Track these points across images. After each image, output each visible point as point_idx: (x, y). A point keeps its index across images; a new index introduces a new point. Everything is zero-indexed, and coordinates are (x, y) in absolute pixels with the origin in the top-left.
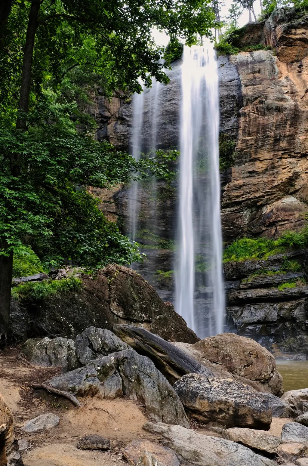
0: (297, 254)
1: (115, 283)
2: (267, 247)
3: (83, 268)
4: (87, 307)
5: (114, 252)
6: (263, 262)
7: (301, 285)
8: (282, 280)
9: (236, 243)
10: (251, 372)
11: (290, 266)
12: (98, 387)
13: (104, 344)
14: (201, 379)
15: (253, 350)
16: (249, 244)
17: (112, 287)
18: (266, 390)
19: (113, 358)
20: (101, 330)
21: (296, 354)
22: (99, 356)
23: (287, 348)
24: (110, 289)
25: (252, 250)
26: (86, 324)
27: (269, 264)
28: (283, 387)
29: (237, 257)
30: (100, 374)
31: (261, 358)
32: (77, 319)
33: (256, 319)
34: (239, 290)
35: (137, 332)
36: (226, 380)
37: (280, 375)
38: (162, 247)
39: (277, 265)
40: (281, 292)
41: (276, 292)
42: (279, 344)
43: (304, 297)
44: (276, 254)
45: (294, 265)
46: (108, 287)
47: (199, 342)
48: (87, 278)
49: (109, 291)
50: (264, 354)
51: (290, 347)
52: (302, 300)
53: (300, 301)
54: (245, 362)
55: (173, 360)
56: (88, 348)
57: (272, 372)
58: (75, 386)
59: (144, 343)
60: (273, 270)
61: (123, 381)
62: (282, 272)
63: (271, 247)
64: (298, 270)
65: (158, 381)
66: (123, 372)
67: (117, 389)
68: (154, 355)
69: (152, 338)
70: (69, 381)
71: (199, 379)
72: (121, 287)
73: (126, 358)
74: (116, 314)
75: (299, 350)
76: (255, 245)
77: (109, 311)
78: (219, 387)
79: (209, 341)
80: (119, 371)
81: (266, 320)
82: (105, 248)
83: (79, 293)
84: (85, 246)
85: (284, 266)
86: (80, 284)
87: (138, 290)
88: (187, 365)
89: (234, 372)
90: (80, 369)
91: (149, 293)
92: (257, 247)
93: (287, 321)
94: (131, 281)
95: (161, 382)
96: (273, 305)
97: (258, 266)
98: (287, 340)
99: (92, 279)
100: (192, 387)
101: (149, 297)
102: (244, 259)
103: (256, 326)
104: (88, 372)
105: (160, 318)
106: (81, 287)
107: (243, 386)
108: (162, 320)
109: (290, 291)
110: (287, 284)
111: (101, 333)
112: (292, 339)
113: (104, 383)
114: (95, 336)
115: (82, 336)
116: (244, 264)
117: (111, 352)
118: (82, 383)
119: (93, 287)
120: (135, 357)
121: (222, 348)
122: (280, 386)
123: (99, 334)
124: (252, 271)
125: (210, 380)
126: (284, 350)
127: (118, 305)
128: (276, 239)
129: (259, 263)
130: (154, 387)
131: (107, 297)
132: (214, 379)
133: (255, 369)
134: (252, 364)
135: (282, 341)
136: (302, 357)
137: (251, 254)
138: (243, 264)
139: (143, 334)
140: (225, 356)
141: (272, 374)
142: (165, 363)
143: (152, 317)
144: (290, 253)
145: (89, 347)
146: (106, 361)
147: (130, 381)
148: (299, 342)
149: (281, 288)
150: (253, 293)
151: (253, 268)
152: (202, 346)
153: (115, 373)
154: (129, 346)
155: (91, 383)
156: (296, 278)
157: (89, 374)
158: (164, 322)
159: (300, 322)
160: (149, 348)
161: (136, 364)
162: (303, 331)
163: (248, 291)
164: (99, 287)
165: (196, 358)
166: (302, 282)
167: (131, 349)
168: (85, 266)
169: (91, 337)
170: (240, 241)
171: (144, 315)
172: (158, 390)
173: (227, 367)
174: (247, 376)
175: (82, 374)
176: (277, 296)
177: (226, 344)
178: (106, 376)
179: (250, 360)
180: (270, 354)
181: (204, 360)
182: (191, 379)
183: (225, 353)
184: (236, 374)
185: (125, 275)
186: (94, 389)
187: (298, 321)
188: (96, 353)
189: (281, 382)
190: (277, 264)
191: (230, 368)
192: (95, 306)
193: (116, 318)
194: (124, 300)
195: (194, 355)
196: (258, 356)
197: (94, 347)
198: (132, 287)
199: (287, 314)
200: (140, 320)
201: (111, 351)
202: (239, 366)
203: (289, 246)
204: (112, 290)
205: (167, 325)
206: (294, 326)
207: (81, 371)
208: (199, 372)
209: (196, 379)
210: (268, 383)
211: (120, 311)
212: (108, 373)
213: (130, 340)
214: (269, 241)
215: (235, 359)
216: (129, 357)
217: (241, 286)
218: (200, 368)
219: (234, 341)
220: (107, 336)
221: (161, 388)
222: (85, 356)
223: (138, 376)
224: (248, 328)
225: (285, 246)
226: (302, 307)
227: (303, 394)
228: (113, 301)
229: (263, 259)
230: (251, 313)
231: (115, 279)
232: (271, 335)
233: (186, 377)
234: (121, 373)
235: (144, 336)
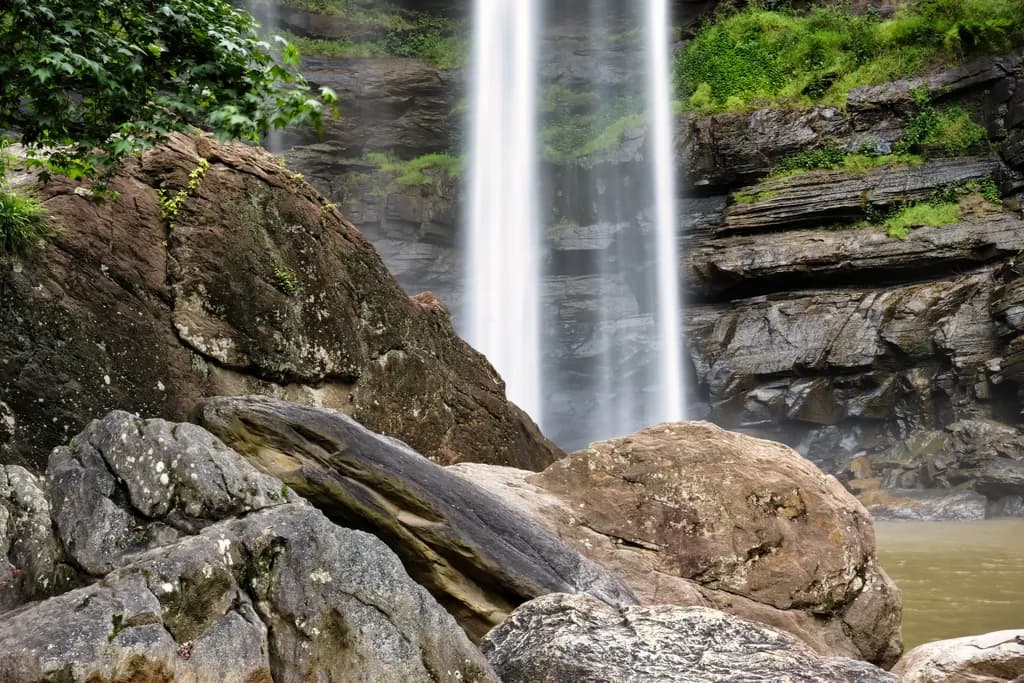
0: (973, 79)
1: (192, 213)
2: (845, 48)
3: (46, 148)
4: (72, 323)
5: (193, 80)
6: (828, 113)
7: (980, 211)
8: (904, 192)
9: (714, 30)
10: (774, 574)
11: (939, 134)
12: (169, 665)
13: (181, 484)
14: (595, 614)
15: (789, 488)
16: (772, 38)
17: (180, 230)
18: (834, 644)
19: (224, 544)
20: (166, 425)
21: (944, 496)
22: (161, 535)
23: (910, 474)
24: (173, 243)
25: (780, 62)
26: (69, 395)
27: (852, 124)
28: (899, 629)
29: (718, 94)
30: (173, 613)
31: (819, 521)
32: (29, 374)
33: (786, 358)
34: (720, 235)
35: (311, 428)
36: (697, 614)
37: (891, 584)
38: (391, 50)
39: (887, 129)
40: (897, 245)
41: (877, 245)
42: (880, 459)
43: (989, 262)
44: (881, 82)
45: (954, 126)
46: (160, 233)
47: (565, 463)
48: (65, 193)
49: (169, 248)
50: (830, 502)
51: (925, 468)
52: (982, 277)
53: (974, 279)
54: (754, 537)
55: (466, 541)
56: (109, 506)
57: (861, 572)
58: (69, 667)
59: (342, 472)
60: (869, 152)
61: (270, 634)
62: (905, 158)
63: (862, 51)
64: (973, 150)
65: (422, 631)
66: (268, 599)
67: (252, 669)
68: (387, 521)
69: (377, 454)
70: (40, 644)
71: (586, 616)
72: (218, 231)
73: (282, 541)
74: (203, 348)
75: (957, 481)
76: (796, 40)
77: (170, 337)
78: (667, 646)
79: (607, 458)
80: (254, 597)
81: (831, 359)
82: (148, 59)
83: (33, 261)
84: (57, 48)
85: (912, 133)
86: (34, 219)
87: (297, 246)
88: (525, 558)
89: (706, 577)
90: (82, 593)
91: (342, 257)
92: (803, 47)
93: (913, 365)
94: (264, 204)
95: (436, 637)
96: (859, 300)
97: (806, 135)
98: (911, 441)
99: (85, 197)
100: (560, 649)
101: (342, 274)
102: (747, 100)
103: (786, 388)
104: (120, 607)
105: (393, 363)
106: (39, 232)
107: (764, 639)
108: (401, 374)
109: (933, 237)
110: (925, 208)
111: (165, 438)
112: (934, 434)
113: (191, 647)
114: (140, 451)
115: (76, 455)
116: (747, 124)
117: (215, 520)
118: (99, 652)
119: (96, 234)
120: (320, 537)
121: (661, 482)
122: (889, 626)
123: (157, 443)
124: (781, 155)
125: (631, 617)
126: (899, 479)
127: (211, 313)
128: (886, 15)
129: (810, 122)
130: (405, 656)
131: (161, 276)
132: (647, 614)
133: (791, 564)
134: (779, 545)
135: (888, 447)
136: (971, 505)
137: (776, 82)
138: (741, 125)
139: (338, 435)
140: (669, 516)
141: (858, 582)
142: (431, 554)
143: (359, 361)
144: (944, 76)
145: (114, 498)
146: (199, 557)
147: (302, 635)
148: (961, 447)
149: (897, 225)
150: (781, 251)
151: (784, 141)
152: (575, 479)
153: (237, 605)
154: (289, 489)
155: (140, 648)
156: (962, 183)
157: (127, 614)
158: (408, 381)
159: (970, 368)
160: (363, 496)
161: (327, 567)
162: (980, 401)
163: (759, 239)
164: (120, 232)
165: (552, 525)
166: (987, 199)
167: (301, 503)
168: (57, 136)
169: (121, 458)
170: (733, 20)
171: (323, 351)
172: (422, 668)
173: (680, 559)
174: (759, 594)
175: (98, 615)
176: (877, 262)
177: (677, 466)
178: (200, 620)
179: (773, 529)
180: (853, 503)
181: (585, 536)
182: (554, 618)
183: (671, 505)
184: (714, 585)
185: (235, 179)
186: (151, 674)
187: (959, 361)
188: (144, 522)
189: (894, 609)
190: (884, 124)
191: (692, 563)
192: (104, 312)
193: (201, 366)
194: (237, 288)
195: (543, 517)
196: (804, 512)
197: (135, 498)
198: (272, 232)
199: (918, 336)
200: (308, 373)
201: (213, 514)
202: (726, 554)
203: (940, 44)
204: (180, 244)
205: (422, 390)
206: (941, 385)
207: (86, 602)
208: (573, 583)
209: (574, 619)
210: (841, 616)
211: (217, 337)
212: (205, 606)
213: (282, 462)
214: (855, 20)
215: (712, 528)
216: (293, 536)
217: (731, 221)
218: (577, 567)
219: (711, 454)
220: (193, 449)
221: (435, 660)
222: (97, 538)
223: (336, 613)
224: (755, 398)
225: (924, 44)
226: (978, 306)
227: (980, 655)
228: (188, 294)
229: (828, 100)
230: (771, 331)
231: (194, 195)
232: (847, 423)
233: (532, 611)
234: (264, 606)
235: (342, 447)
